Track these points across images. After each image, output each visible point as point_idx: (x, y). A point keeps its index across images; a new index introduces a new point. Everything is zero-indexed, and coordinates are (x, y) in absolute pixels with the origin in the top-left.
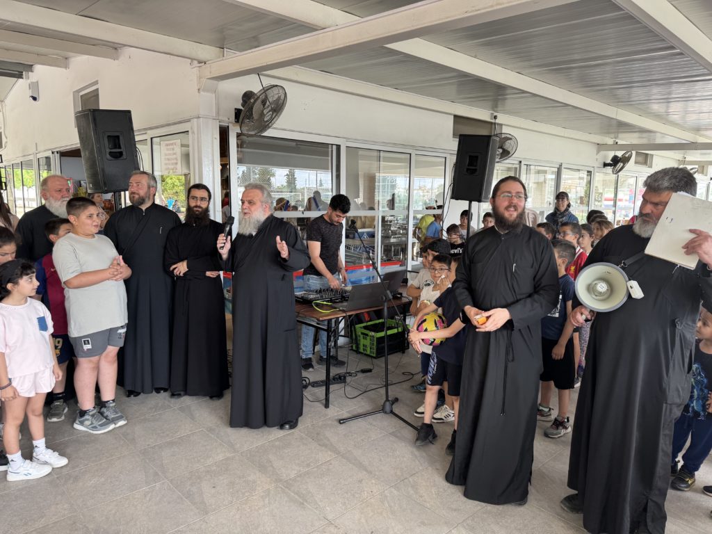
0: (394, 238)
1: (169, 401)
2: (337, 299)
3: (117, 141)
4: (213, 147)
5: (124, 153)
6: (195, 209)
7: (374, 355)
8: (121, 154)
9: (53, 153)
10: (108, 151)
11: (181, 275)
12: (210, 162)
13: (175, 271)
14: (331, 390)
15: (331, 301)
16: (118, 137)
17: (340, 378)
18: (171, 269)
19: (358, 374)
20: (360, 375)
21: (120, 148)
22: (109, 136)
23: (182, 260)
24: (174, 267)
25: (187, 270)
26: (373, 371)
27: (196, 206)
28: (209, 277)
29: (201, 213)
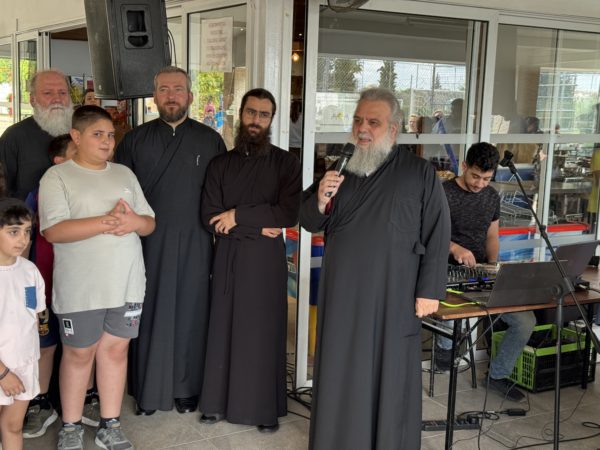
0: (569, 181)
1: (196, 427)
2: (470, 286)
3: (140, 20)
4: (282, 29)
5: (150, 39)
6: (250, 129)
7: (531, 387)
8: (145, 39)
9: (40, 34)
10: (127, 34)
11: (226, 232)
12: (277, 53)
13: (217, 226)
14: (455, 439)
15: (460, 288)
16: (142, 13)
17: (469, 420)
18: (212, 222)
19: (502, 416)
20: (505, 420)
21: (144, 30)
22: (129, 12)
23: (227, 209)
24: (215, 219)
25: (235, 224)
26: (528, 415)
27: (253, 125)
28: (267, 237)
29: (258, 136)
